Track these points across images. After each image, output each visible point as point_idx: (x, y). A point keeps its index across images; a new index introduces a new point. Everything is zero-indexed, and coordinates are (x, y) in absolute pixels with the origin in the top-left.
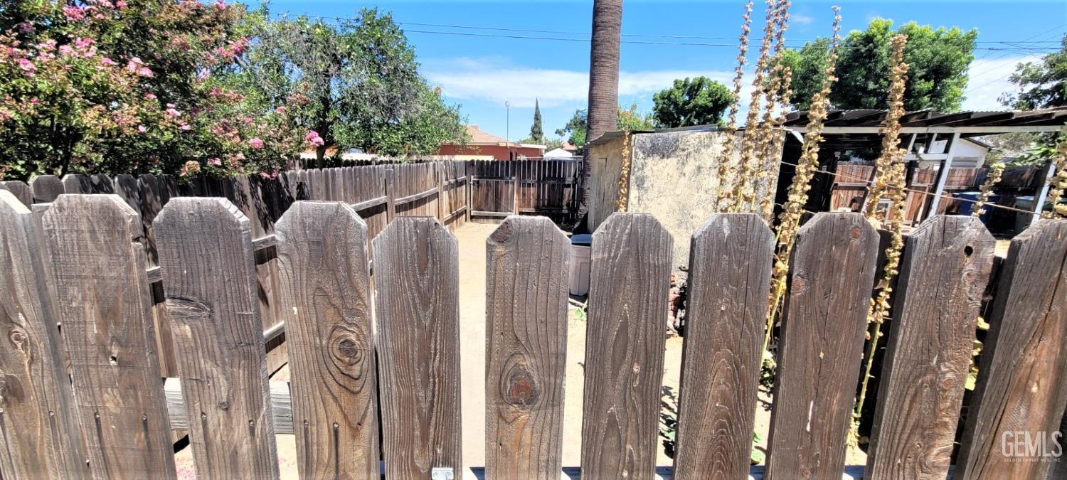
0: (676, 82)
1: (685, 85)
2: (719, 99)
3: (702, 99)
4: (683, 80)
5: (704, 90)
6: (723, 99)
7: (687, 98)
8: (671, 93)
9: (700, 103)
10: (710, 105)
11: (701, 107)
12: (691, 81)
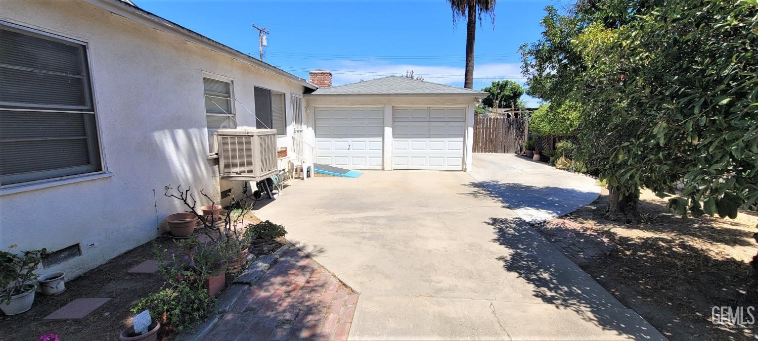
0: (493, 83)
1: (498, 85)
2: (516, 92)
3: (507, 92)
4: (497, 81)
5: (509, 87)
6: (518, 92)
7: (499, 91)
8: (490, 89)
9: (506, 94)
10: (512, 95)
11: (507, 96)
12: (501, 83)
